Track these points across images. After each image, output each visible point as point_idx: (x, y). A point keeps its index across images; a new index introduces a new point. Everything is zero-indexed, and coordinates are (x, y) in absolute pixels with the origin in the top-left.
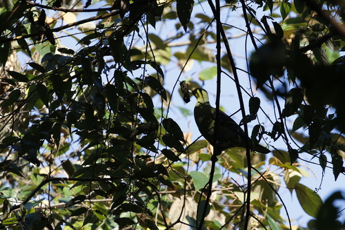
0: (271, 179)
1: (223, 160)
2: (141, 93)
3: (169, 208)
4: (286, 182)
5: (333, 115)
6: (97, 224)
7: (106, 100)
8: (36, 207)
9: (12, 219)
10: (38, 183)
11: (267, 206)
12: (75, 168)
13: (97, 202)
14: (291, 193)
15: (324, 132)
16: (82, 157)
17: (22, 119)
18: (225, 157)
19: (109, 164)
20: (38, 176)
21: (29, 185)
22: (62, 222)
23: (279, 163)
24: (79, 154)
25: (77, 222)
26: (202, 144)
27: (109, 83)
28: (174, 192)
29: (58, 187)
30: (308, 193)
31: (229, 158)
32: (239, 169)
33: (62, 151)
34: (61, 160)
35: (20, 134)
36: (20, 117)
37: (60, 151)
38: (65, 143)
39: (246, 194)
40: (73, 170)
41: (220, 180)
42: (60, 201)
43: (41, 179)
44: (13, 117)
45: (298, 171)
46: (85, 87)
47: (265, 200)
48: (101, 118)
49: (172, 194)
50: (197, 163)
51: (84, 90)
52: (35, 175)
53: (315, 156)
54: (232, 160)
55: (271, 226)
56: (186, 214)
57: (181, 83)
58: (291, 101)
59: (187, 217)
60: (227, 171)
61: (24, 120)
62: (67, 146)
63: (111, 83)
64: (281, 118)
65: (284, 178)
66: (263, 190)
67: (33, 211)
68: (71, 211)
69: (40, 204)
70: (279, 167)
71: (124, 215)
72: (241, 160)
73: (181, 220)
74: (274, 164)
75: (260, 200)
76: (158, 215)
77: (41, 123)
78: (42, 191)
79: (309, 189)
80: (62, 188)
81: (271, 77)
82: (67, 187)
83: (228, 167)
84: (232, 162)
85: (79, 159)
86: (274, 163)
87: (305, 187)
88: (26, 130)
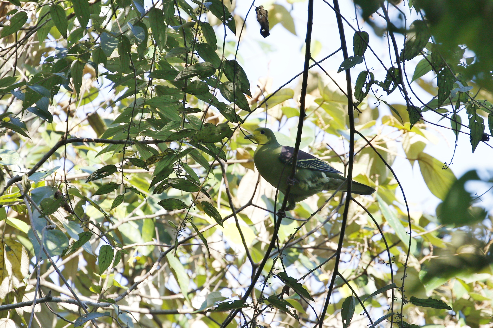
0: (384, 145)
1: (316, 116)
2: (200, 23)
3: (238, 183)
4: (405, 151)
5: (472, 59)
6: (134, 204)
7: (150, 30)
8: (49, 178)
9: (12, 195)
10: (52, 144)
11: (377, 183)
12: (105, 123)
13: (135, 173)
14: (412, 165)
15: (458, 82)
16: (116, 108)
17: (32, 52)
18: (320, 112)
19: (151, 121)
20: (52, 134)
21: (40, 145)
22: (84, 200)
23: (395, 123)
24: (112, 104)
25: (106, 201)
26: (286, 94)
27: (154, 6)
28: (245, 161)
29: (80, 150)
30: (435, 167)
31: (325, 114)
32: (339, 131)
33: (87, 100)
34: (87, 111)
35: (28, 73)
36: (29, 50)
37: (84, 98)
38: (92, 89)
39: (348, 166)
40: (102, 126)
41: (311, 145)
42: (83, 171)
43: (57, 138)
44: (16, 51)
45: (423, 135)
46: (121, 11)
47: (374, 175)
48: (142, 57)
49: (242, 164)
50: (279, 120)
51: (118, 16)
52: (49, 132)
53: (445, 116)
54: (328, 116)
55: (383, 211)
56: (262, 193)
57: (257, 9)
58: (414, 38)
59: (263, 197)
60: (322, 133)
61: (35, 53)
62: (94, 92)
63: (157, 7)
64: (398, 62)
65: (403, 145)
66: (372, 160)
67: (44, 183)
68: (98, 184)
69: (53, 174)
70: (396, 129)
71: (173, 192)
72: (341, 118)
73: (254, 202)
74: (389, 125)
75: (368, 175)
76: (222, 193)
77: (56, 61)
78: (58, 155)
79: (438, 161)
80: (86, 151)
81: (386, 3)
82: (93, 150)
83: (323, 127)
84: (329, 120)
85: (112, 112)
86: (388, 122)
87: (432, 157)
88: (37, 68)
